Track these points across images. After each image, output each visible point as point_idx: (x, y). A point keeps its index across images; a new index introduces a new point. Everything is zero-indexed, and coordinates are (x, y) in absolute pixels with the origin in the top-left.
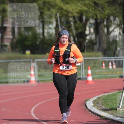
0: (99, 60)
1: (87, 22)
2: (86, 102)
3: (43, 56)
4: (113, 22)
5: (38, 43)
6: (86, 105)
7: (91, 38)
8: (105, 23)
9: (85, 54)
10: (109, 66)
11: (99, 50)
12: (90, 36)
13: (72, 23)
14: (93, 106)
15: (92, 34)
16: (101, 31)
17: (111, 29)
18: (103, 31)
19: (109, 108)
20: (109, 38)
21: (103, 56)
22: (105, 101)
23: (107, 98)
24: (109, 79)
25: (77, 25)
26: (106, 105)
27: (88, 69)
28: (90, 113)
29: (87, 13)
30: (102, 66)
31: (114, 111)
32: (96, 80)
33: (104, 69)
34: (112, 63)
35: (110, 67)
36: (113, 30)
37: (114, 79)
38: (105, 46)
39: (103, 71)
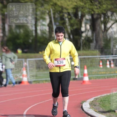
0: (96, 59)
1: (83, 18)
2: (82, 104)
3: (36, 55)
4: (110, 17)
5: (30, 41)
6: (82, 107)
7: (87, 35)
8: (102, 19)
9: (81, 52)
10: (106, 64)
11: (95, 48)
12: (86, 33)
13: (67, 20)
14: (89, 108)
15: (88, 31)
16: (98, 28)
17: (109, 25)
18: (100, 28)
19: (107, 110)
20: (106, 35)
21: (100, 54)
22: (103, 103)
23: (105, 100)
24: (107, 79)
25: (72, 22)
26: (104, 107)
27: (84, 69)
28: (87, 115)
29: (82, 8)
30: (100, 65)
31: (112, 114)
32: (92, 80)
33: (102, 68)
34: (110, 62)
35: (108, 66)
36: (111, 27)
37: (112, 78)
38: (102, 43)
39: (100, 70)
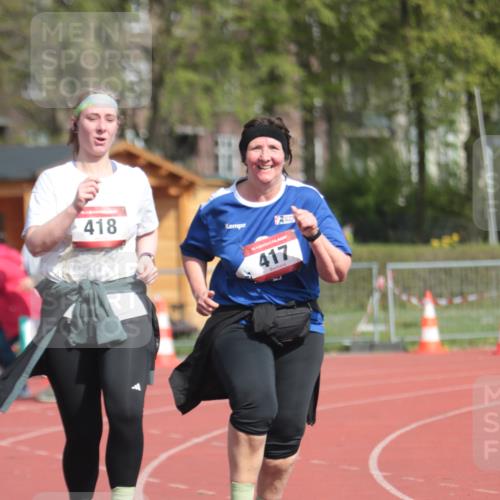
3: (421, 249)
5: (401, 201)
